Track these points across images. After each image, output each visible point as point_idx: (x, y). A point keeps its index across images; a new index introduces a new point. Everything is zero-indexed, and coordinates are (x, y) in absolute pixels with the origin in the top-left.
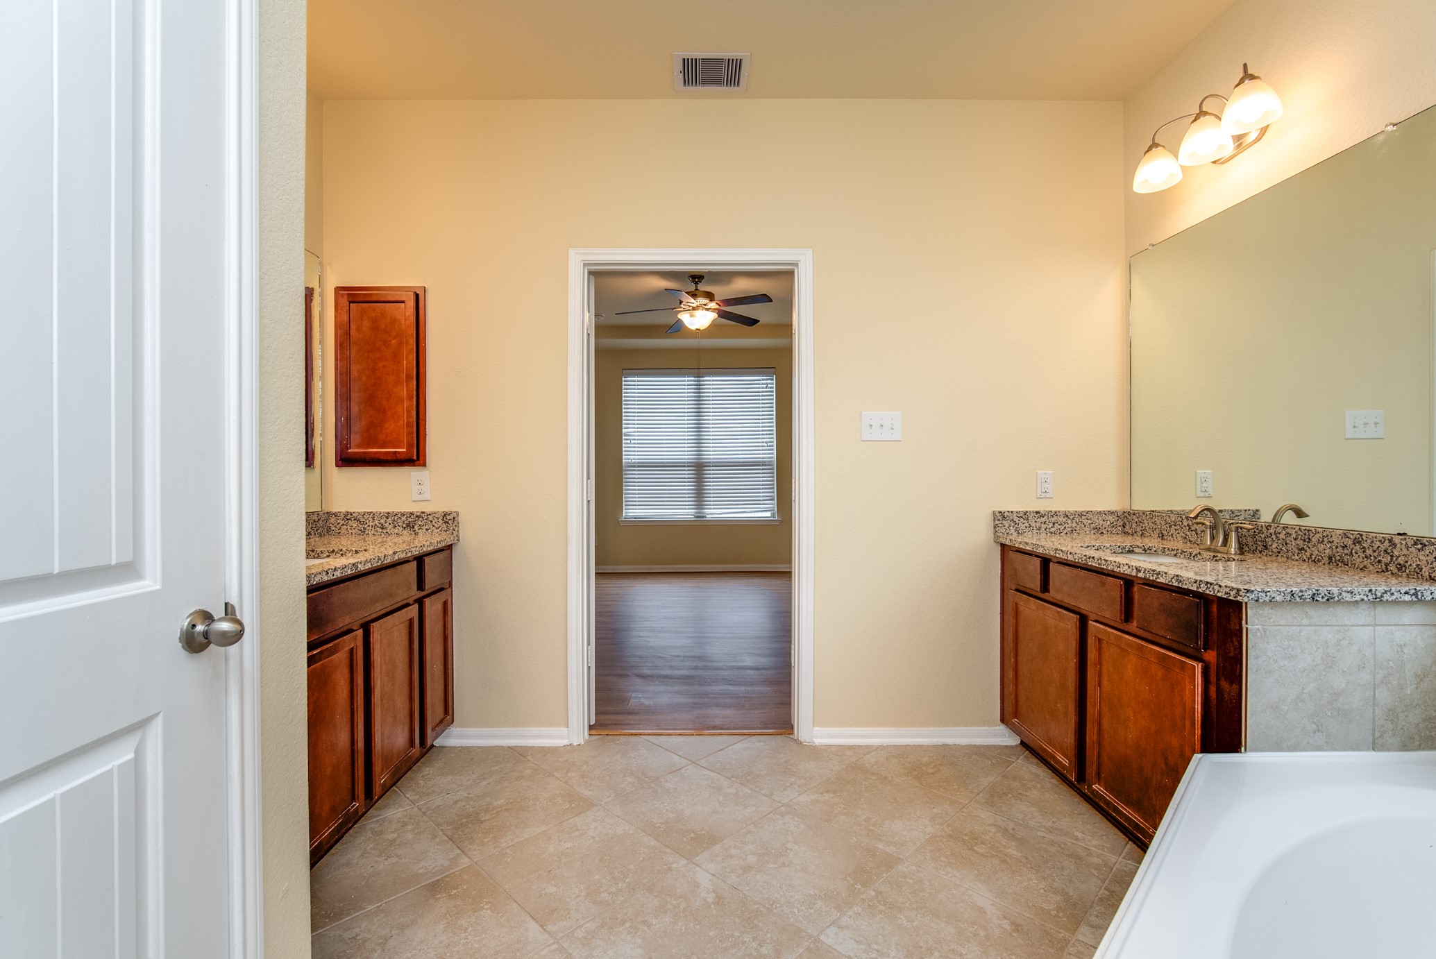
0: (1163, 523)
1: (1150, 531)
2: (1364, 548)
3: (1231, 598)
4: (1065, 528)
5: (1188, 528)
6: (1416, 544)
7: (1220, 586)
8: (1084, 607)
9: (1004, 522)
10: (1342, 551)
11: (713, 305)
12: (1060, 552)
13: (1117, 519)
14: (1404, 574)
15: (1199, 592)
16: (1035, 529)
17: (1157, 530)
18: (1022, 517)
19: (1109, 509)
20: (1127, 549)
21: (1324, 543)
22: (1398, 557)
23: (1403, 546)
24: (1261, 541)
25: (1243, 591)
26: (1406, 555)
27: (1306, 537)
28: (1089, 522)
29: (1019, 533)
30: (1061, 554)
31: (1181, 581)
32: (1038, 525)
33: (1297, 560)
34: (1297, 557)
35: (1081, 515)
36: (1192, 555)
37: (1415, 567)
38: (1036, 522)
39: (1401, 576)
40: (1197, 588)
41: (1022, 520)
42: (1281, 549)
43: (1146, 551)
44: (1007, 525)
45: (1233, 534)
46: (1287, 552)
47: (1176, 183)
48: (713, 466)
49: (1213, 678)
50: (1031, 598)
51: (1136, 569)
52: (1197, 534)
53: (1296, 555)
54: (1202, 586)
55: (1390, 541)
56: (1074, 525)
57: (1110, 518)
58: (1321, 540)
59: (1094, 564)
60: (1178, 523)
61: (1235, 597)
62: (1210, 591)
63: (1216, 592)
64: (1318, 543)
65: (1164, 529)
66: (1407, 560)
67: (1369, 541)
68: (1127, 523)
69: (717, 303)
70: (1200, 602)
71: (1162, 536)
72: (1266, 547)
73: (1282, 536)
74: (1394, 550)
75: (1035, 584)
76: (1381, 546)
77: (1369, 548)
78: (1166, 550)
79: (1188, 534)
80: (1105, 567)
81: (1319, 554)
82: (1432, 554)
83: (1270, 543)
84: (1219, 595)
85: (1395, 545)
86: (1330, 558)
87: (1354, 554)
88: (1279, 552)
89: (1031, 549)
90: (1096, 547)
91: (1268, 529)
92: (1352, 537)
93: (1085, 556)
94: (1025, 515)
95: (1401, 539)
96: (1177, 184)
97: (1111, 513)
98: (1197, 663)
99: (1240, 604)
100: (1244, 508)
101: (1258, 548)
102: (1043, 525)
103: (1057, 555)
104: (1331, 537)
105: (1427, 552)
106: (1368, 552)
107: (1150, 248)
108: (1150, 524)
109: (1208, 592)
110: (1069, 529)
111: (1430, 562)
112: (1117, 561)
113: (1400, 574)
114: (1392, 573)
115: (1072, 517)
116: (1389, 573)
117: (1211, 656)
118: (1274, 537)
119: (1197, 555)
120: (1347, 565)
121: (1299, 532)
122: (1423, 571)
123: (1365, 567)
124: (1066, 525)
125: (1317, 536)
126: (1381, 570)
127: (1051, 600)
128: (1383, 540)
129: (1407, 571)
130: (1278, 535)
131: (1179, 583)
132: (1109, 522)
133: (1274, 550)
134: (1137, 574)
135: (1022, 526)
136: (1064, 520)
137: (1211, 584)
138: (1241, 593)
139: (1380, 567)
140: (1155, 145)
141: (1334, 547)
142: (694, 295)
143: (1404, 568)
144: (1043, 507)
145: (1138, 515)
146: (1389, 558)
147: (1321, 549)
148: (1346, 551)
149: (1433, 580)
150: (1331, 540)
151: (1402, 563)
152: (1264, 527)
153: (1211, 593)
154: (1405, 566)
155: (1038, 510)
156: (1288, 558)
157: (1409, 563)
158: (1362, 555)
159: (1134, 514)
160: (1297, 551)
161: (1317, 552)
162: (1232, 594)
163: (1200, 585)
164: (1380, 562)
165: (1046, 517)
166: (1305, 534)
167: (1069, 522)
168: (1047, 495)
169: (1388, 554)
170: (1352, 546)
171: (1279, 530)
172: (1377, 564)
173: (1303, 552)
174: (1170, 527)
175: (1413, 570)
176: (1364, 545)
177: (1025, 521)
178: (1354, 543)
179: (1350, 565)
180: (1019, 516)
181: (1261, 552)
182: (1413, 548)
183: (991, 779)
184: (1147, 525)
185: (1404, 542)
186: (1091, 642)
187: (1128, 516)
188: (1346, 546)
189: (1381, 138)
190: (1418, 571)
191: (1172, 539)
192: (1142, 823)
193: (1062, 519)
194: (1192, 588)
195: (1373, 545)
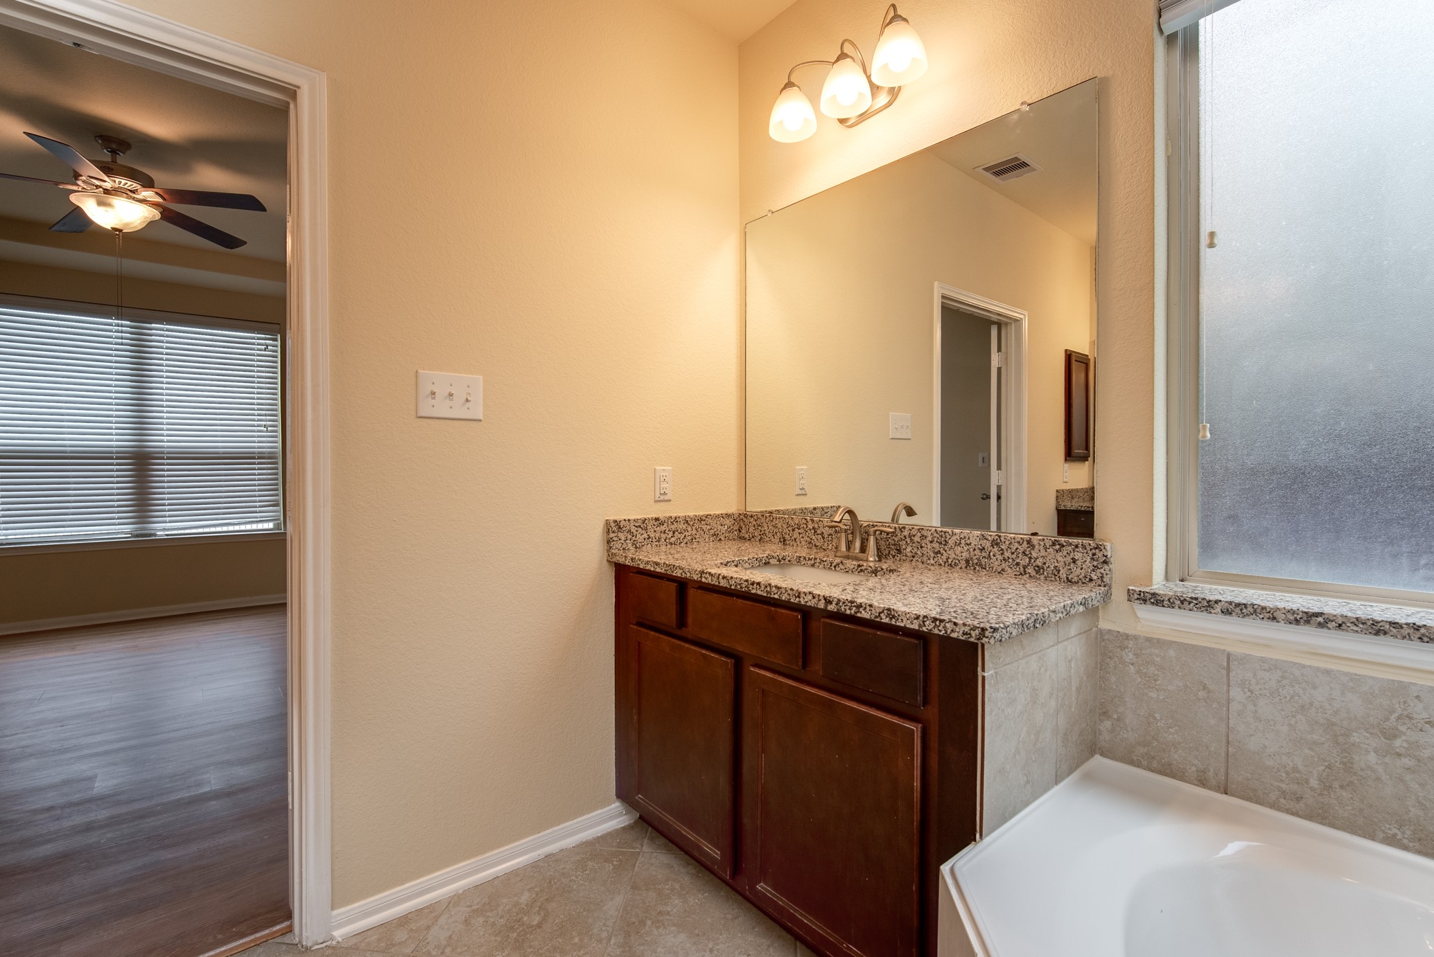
0: (785, 526)
1: (770, 535)
2: (1002, 550)
3: (972, 640)
4: (685, 536)
5: (813, 531)
6: (1054, 544)
7: (955, 624)
8: (740, 648)
9: (620, 534)
10: (980, 554)
11: (148, 194)
12: (708, 575)
13: (733, 522)
14: (1042, 577)
15: (923, 631)
16: (654, 540)
17: (778, 534)
18: (640, 526)
19: (726, 512)
20: (764, 561)
21: (961, 545)
22: (1036, 559)
23: (1041, 547)
24: (895, 545)
25: (989, 629)
26: (1044, 557)
27: (943, 539)
28: (708, 527)
29: (636, 547)
30: (710, 579)
31: (894, 617)
32: (658, 535)
33: (932, 565)
34: (932, 562)
35: (701, 520)
36: (833, 565)
37: (1053, 568)
38: (655, 531)
39: (1039, 579)
40: (920, 626)
41: (640, 530)
42: (916, 553)
43: (780, 561)
44: (623, 538)
45: (872, 537)
46: (922, 556)
47: (809, 137)
48: (168, 458)
49: (934, 743)
50: (662, 636)
51: (825, 599)
52: (823, 538)
53: (931, 559)
54: (927, 623)
55: (1029, 542)
56: (694, 532)
57: (728, 522)
58: (958, 542)
59: (759, 592)
60: (802, 526)
61: (978, 639)
62: (940, 631)
63: (949, 631)
64: (955, 545)
65: (786, 533)
66: (1045, 561)
67: (1007, 543)
68: (744, 526)
69: (157, 193)
70: (920, 643)
71: (784, 541)
72: (899, 551)
73: (917, 539)
74: (1032, 552)
75: (669, 616)
76: (1020, 548)
77: (1007, 550)
78: (802, 559)
79: (814, 538)
80: (776, 596)
81: (956, 557)
82: (1069, 555)
83: (904, 547)
84: (954, 635)
85: (1033, 547)
86: (967, 561)
87: (992, 557)
88: (913, 557)
89: (663, 571)
90: (735, 563)
91: (902, 532)
92: (990, 538)
93: (747, 581)
94: (643, 524)
95: (1040, 540)
96: (811, 137)
97: (728, 516)
98: (915, 724)
99: (975, 646)
100: (830, 505)
101: (891, 553)
102: (663, 535)
103: (703, 580)
104: (969, 538)
105: (1065, 553)
106: (1007, 554)
107: (769, 215)
108: (770, 527)
109: (936, 631)
110: (689, 538)
111: (1067, 563)
112: (795, 589)
113: (1038, 576)
114: (1030, 576)
115: (692, 523)
116: (1028, 575)
117: (931, 712)
118: (908, 540)
119: (838, 564)
120: (985, 569)
121: (935, 535)
122: (1061, 573)
123: (1003, 570)
124: (686, 533)
125: (954, 538)
126: (1019, 573)
127: (690, 637)
128: (1021, 542)
129: (1045, 573)
130: (913, 538)
131: (891, 619)
132: (726, 526)
133: (909, 554)
134: (826, 606)
135: (640, 538)
136: (684, 527)
137: (941, 621)
138: (987, 633)
139: (1018, 569)
140: (789, 85)
141: (971, 550)
142: (108, 170)
143: (1042, 570)
144: (662, 511)
145: (755, 517)
146: (1028, 560)
147: (958, 552)
148: (984, 554)
149: (1070, 582)
150: (968, 542)
151: (1040, 564)
152: (898, 529)
153: (941, 633)
154: (1043, 569)
155: (657, 516)
156: (923, 563)
157: (1047, 565)
158: (1000, 558)
159: (752, 516)
160: (933, 555)
161: (954, 556)
162: (973, 635)
163: (924, 622)
164: (1018, 564)
165: (665, 525)
166: (942, 536)
167: (689, 529)
168: (666, 498)
169: (1027, 555)
170: (991, 548)
171: (913, 532)
172: (1015, 567)
173: (939, 555)
174: (793, 530)
175: (1051, 572)
176: (1003, 547)
177: (644, 532)
178: (992, 545)
179: (988, 569)
180: (637, 525)
181: (894, 557)
182: (1051, 549)
183: (619, 900)
184: (766, 528)
185: (1042, 543)
186: (749, 694)
187: (745, 519)
188: (984, 548)
189: (1015, 117)
190: (1056, 573)
191: (795, 544)
192: (831, 936)
193: (682, 526)
194: (912, 627)
195: (1012, 546)
